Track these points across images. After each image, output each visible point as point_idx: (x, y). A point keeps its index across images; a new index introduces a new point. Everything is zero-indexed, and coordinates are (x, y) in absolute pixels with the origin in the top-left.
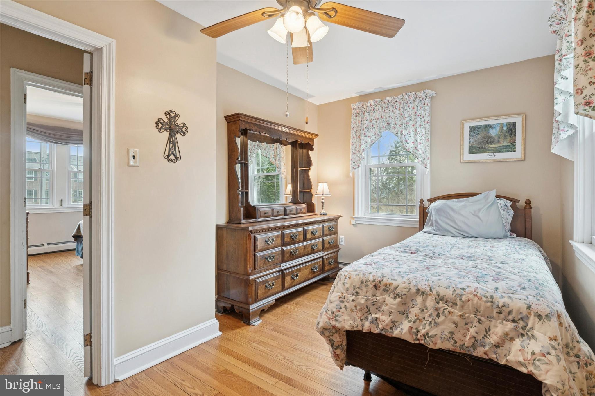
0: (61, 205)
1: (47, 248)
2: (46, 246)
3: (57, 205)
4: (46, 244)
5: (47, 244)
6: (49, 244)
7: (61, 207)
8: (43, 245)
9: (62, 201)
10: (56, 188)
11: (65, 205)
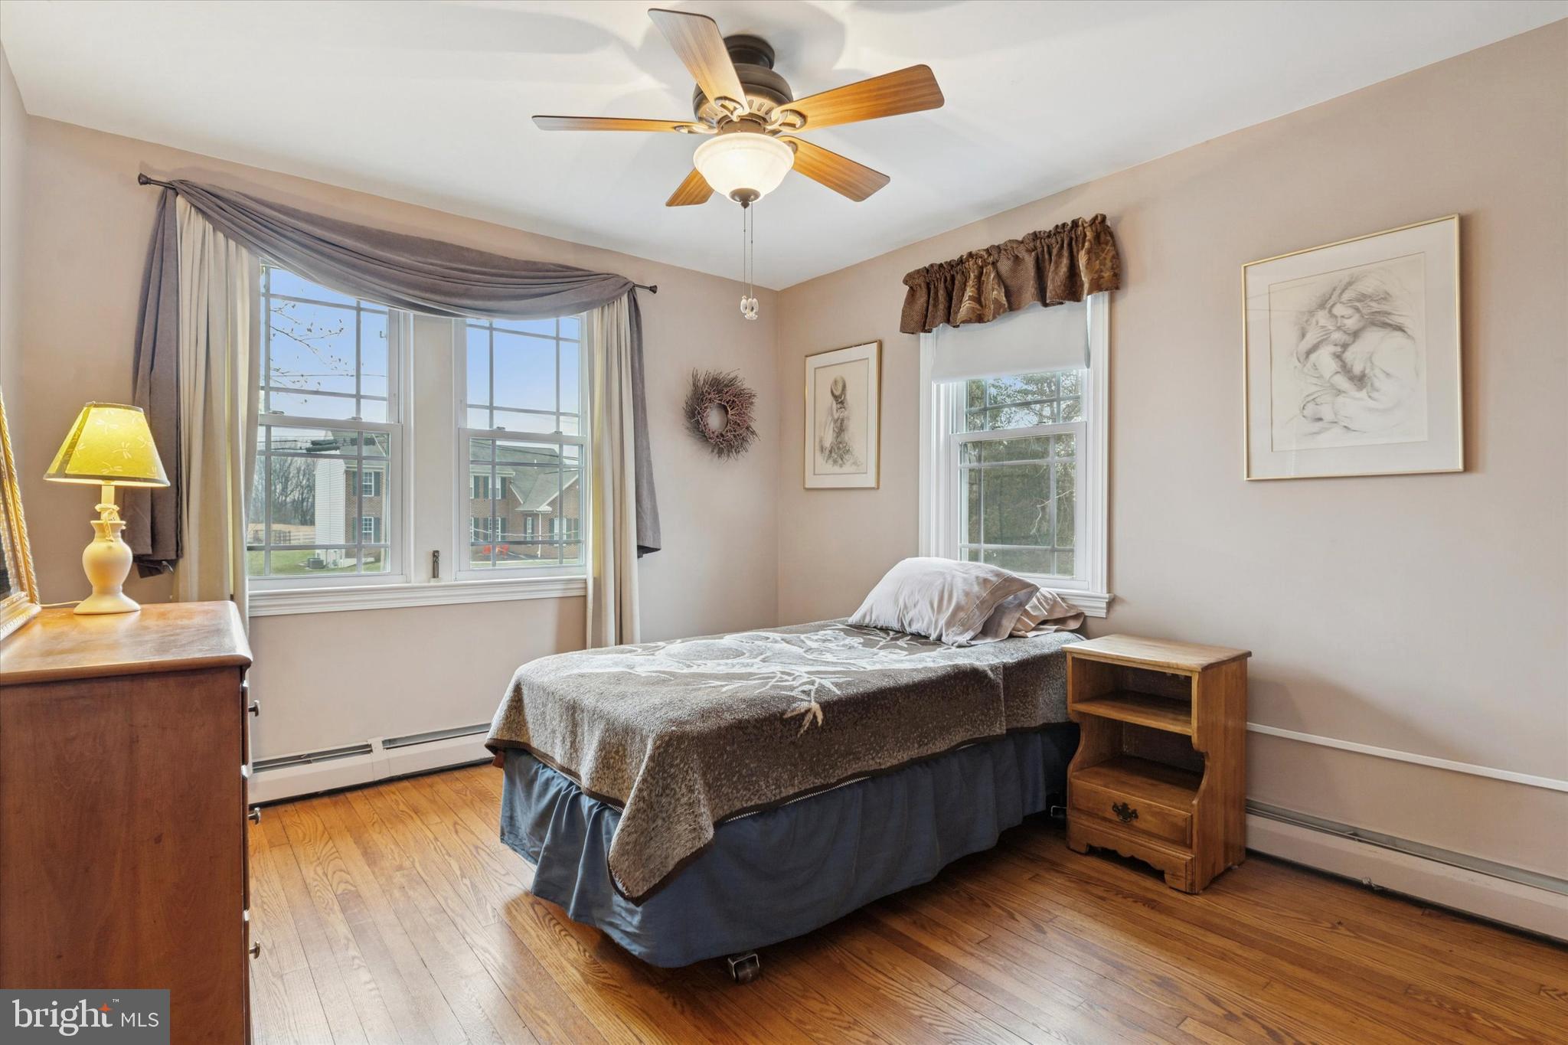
0: (435, 574)
1: (380, 764)
2: (379, 753)
3: (419, 575)
4: (377, 744)
5: (384, 742)
6: (390, 744)
7: (433, 582)
8: (366, 749)
9: (435, 555)
10: (415, 501)
11: (447, 576)
